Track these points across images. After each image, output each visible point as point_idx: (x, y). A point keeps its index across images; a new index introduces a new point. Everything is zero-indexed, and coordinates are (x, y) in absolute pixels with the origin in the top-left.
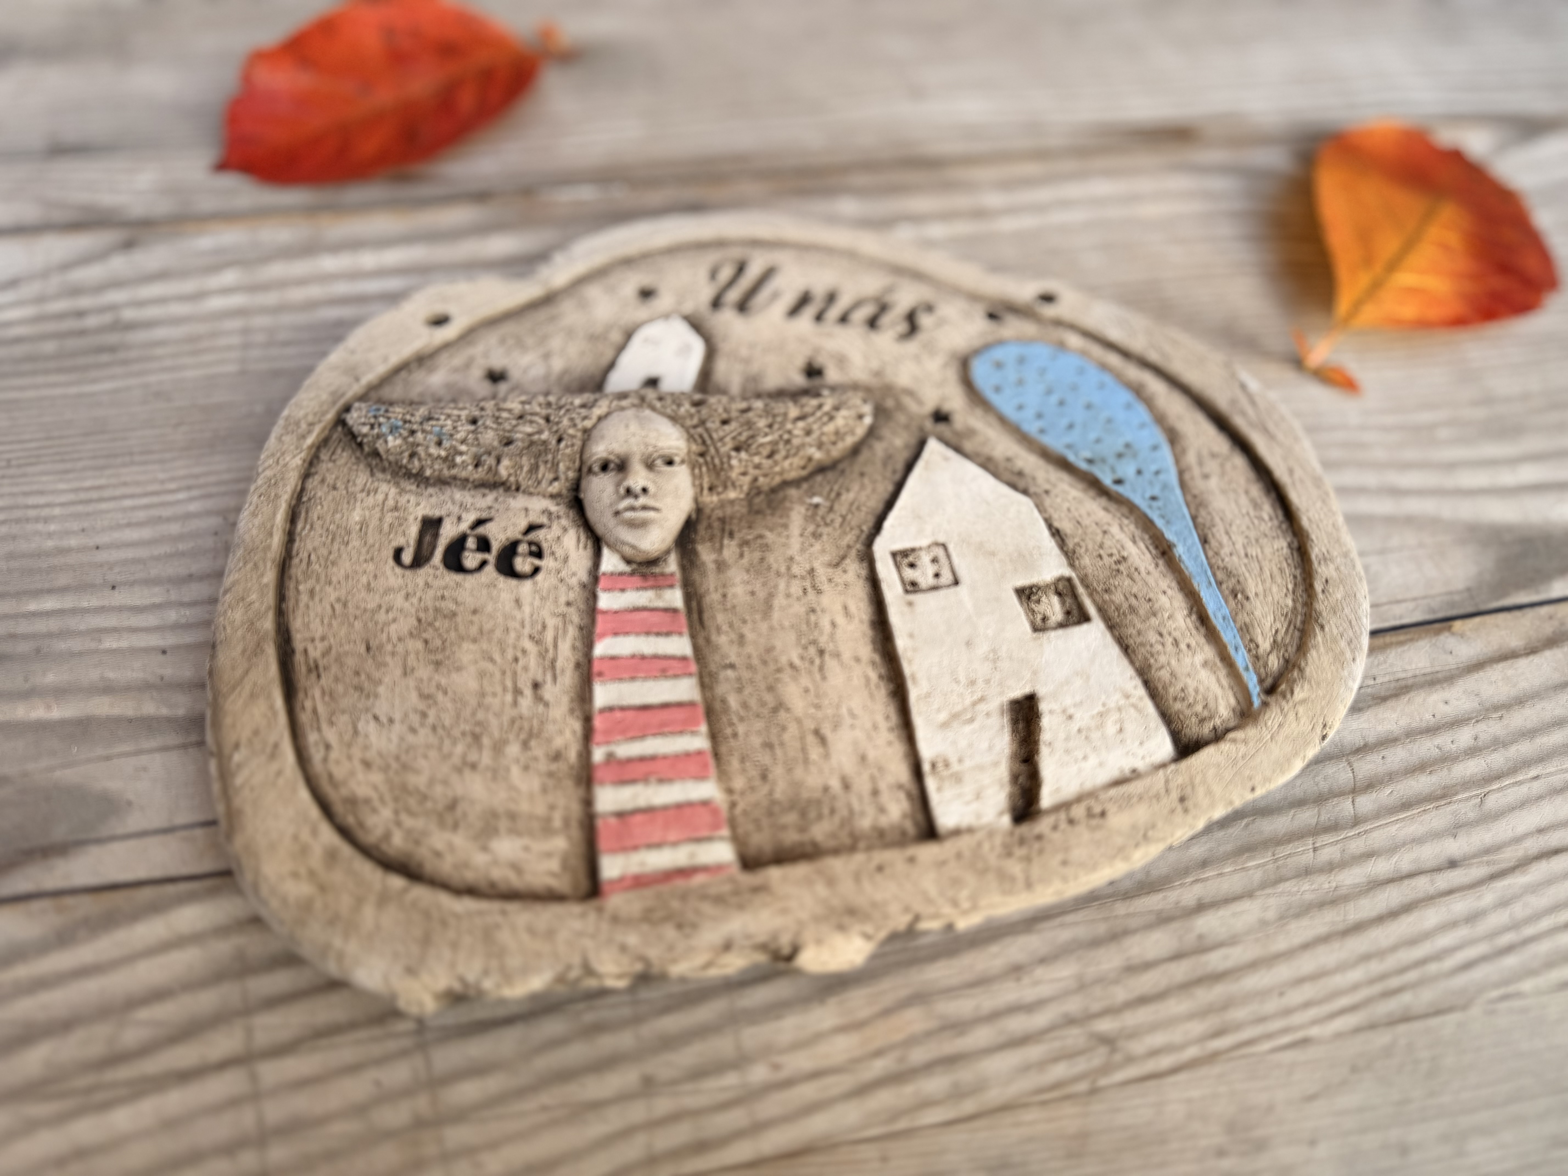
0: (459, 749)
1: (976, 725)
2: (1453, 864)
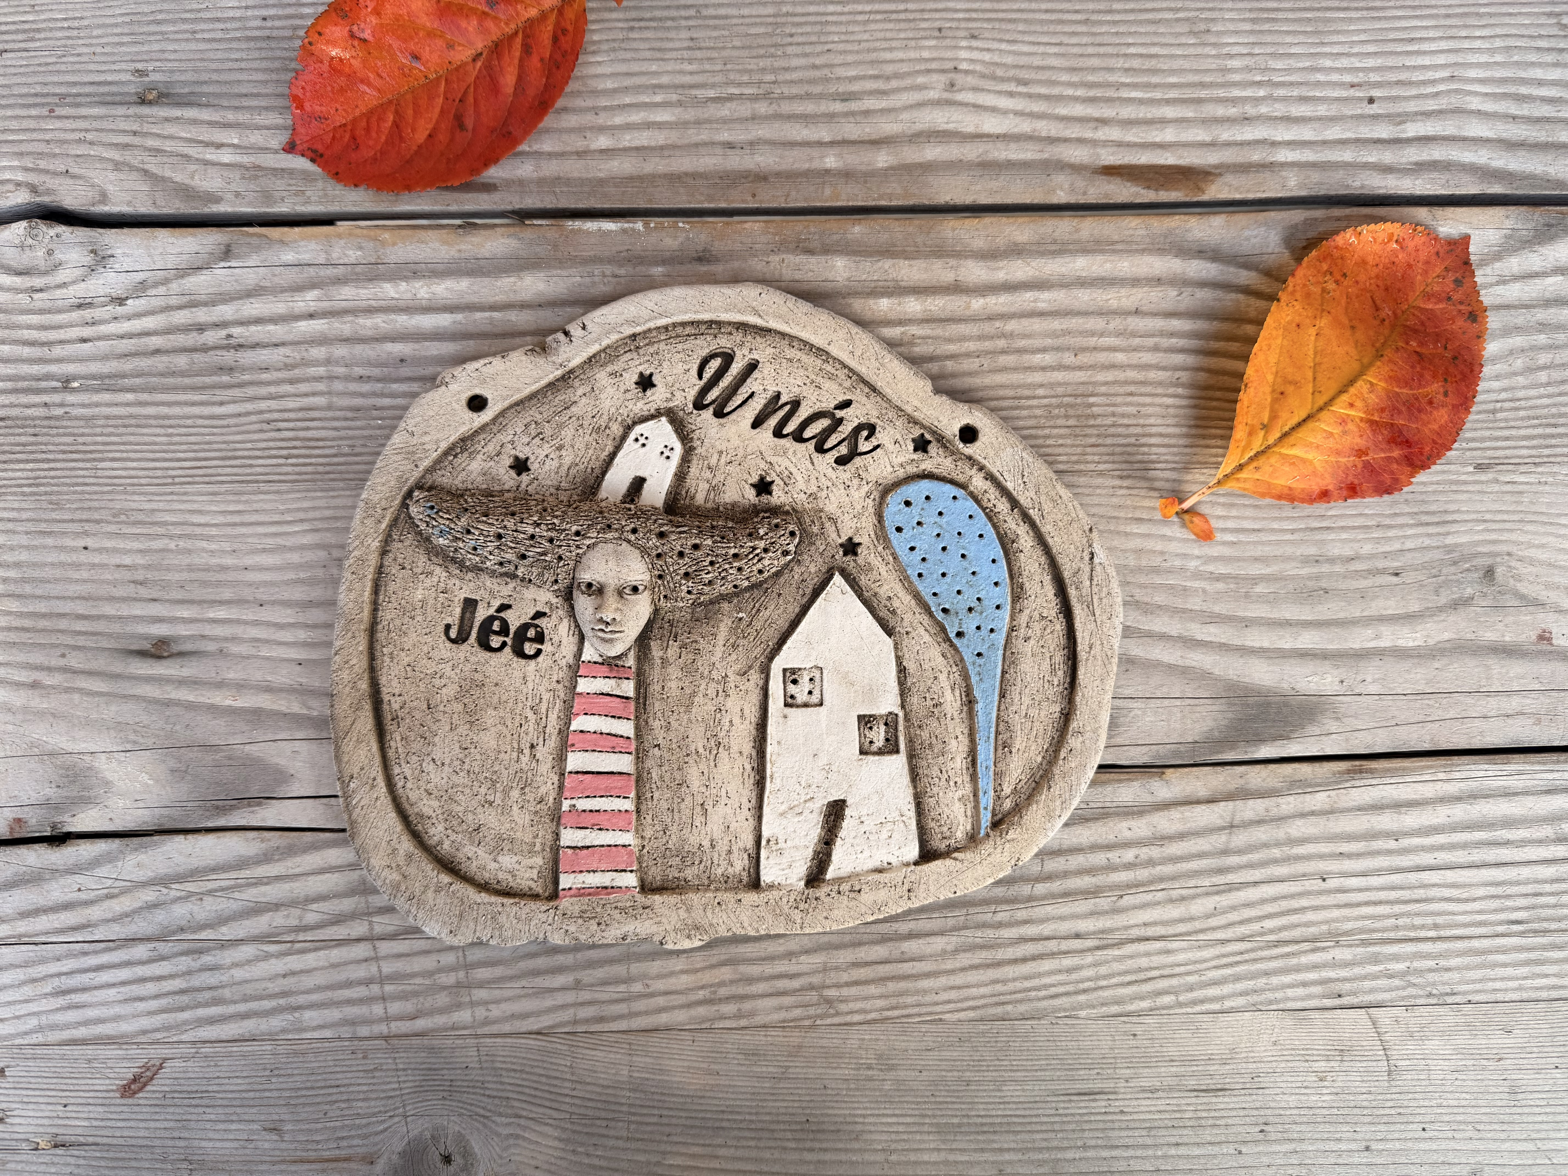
0: (483, 790)
1: (801, 818)
2: (1077, 936)
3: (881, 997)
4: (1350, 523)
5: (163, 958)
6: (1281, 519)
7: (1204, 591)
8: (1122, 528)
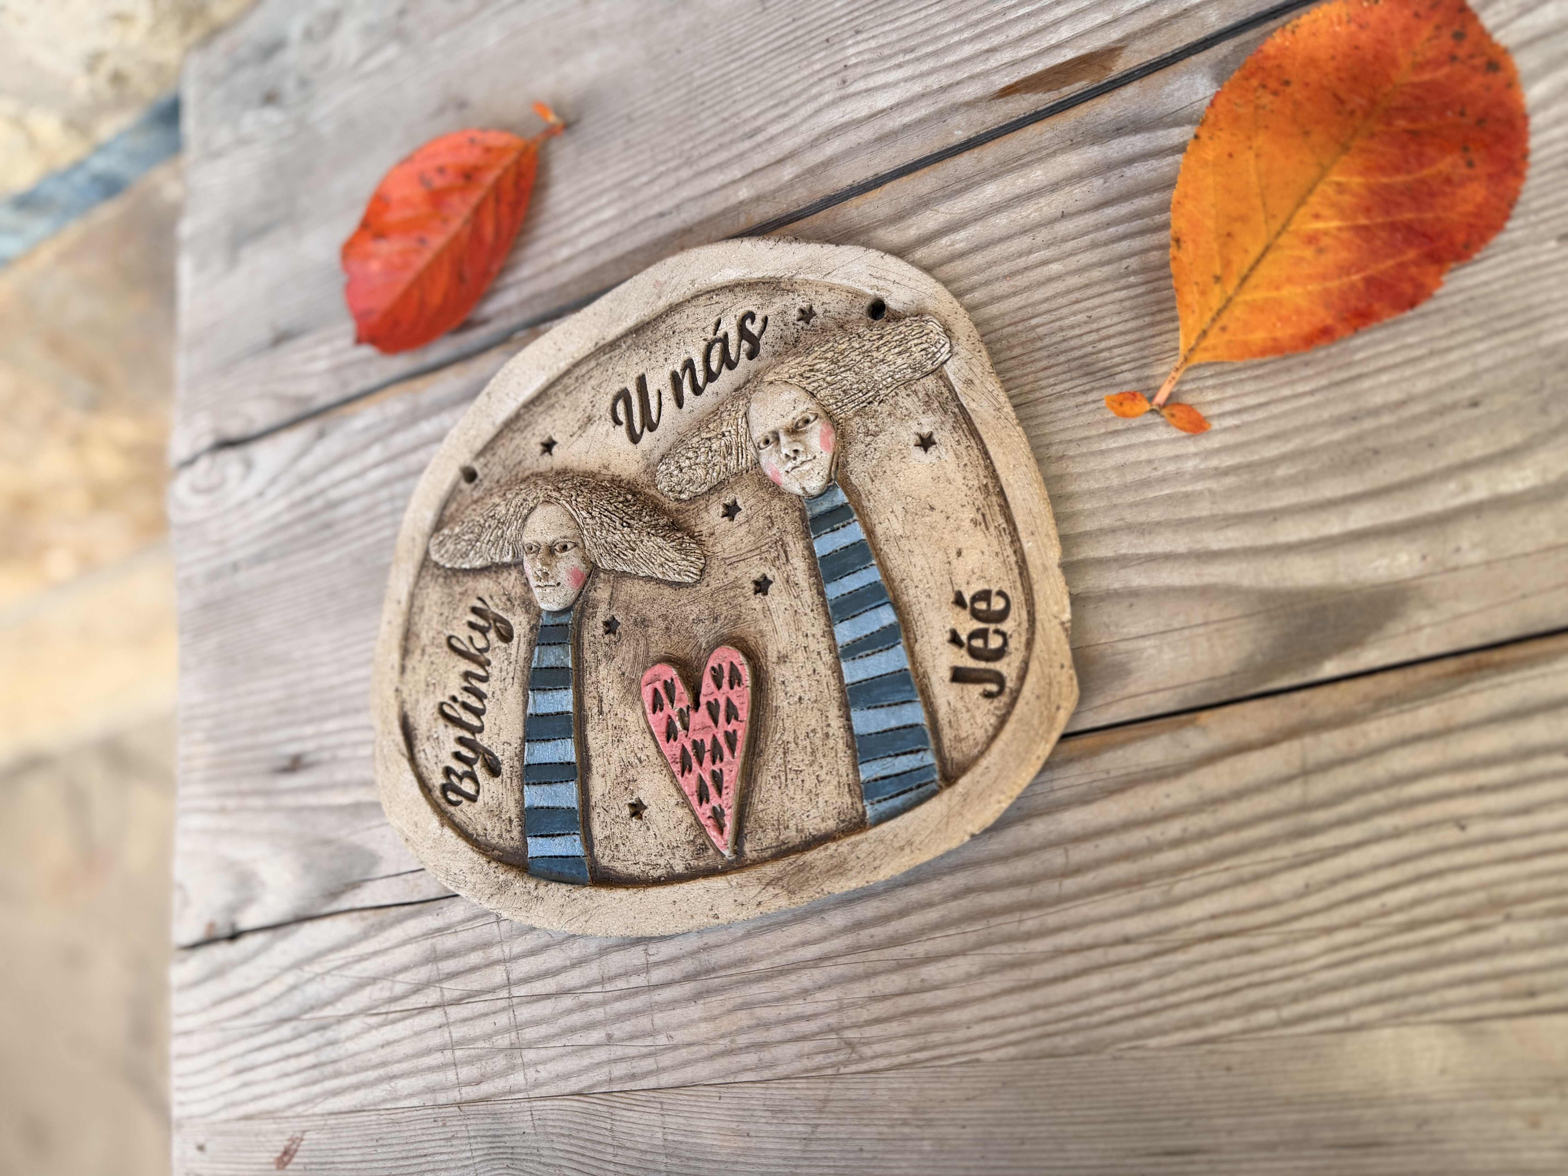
3: (906, 1036)
4: (1389, 361)
5: (301, 1036)
6: (1292, 383)
7: (1210, 491)
8: (1095, 447)
